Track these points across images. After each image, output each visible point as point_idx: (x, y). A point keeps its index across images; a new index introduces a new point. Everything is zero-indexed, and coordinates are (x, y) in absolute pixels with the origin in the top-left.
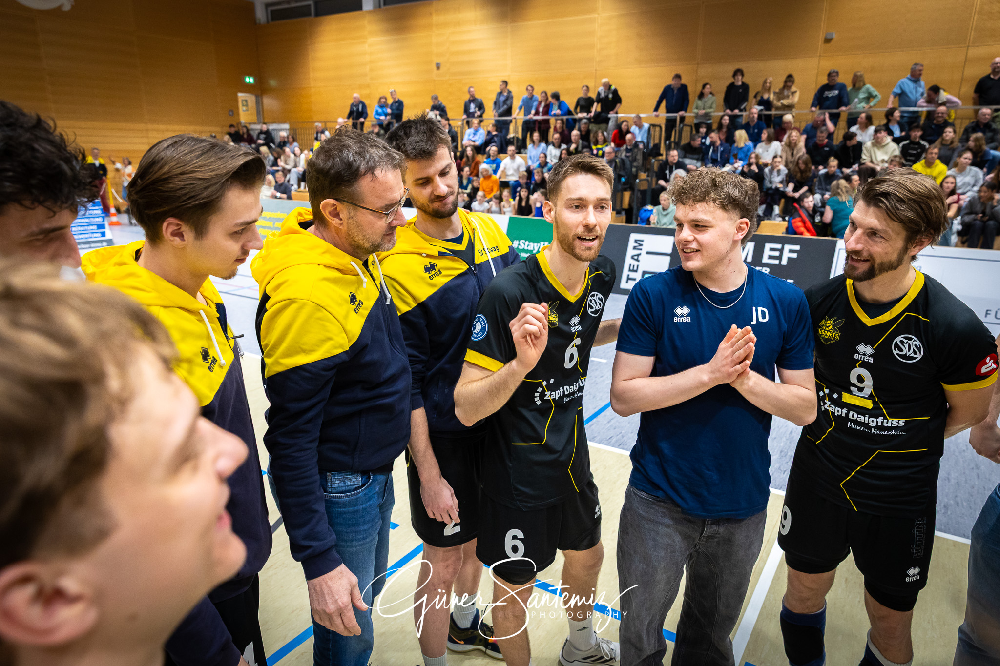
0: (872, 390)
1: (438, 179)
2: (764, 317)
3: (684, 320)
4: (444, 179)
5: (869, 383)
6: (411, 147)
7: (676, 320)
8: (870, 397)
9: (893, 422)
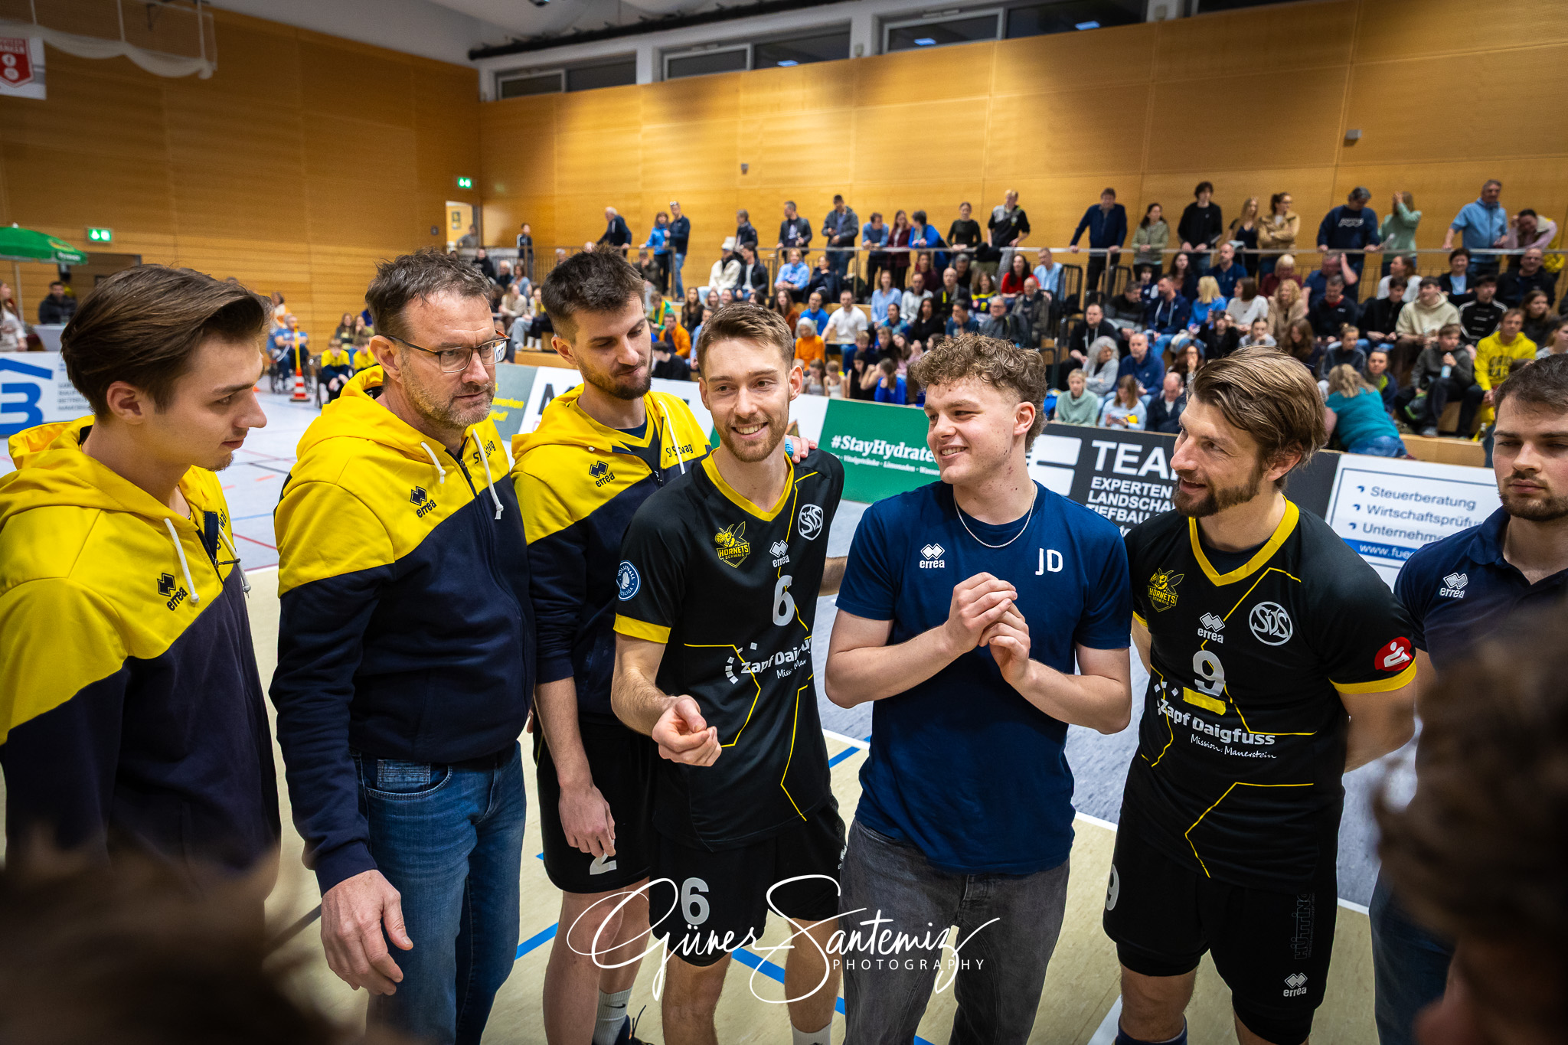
0: (1224, 685)
1: (625, 340)
2: (1055, 565)
3: (935, 564)
4: (634, 341)
5: (1218, 674)
6: (591, 292)
7: (922, 564)
8: (1223, 697)
9: (1257, 738)
